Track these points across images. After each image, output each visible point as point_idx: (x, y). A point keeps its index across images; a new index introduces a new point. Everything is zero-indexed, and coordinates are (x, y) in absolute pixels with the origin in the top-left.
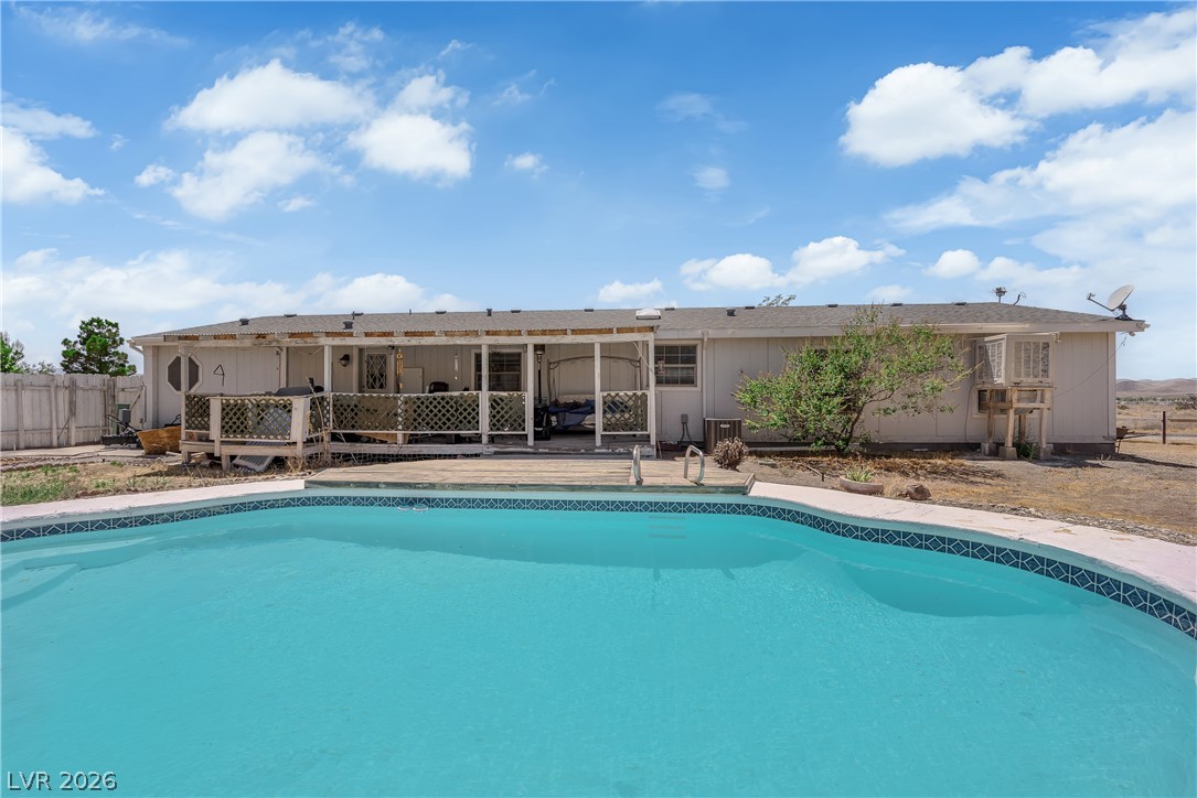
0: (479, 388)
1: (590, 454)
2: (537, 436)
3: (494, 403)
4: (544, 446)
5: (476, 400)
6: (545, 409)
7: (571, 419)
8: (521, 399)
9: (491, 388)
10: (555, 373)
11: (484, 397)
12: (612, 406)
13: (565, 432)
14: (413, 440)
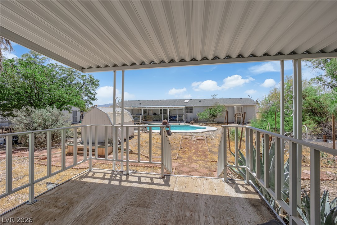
0: (162, 114)
1: (176, 123)
2: (169, 121)
3: (164, 116)
4: (170, 122)
5: (162, 116)
6: (170, 117)
7: (174, 118)
8: (167, 116)
9: (163, 114)
10: (172, 112)
11: (163, 115)
12: (179, 117)
13: (173, 120)
14: (153, 121)
